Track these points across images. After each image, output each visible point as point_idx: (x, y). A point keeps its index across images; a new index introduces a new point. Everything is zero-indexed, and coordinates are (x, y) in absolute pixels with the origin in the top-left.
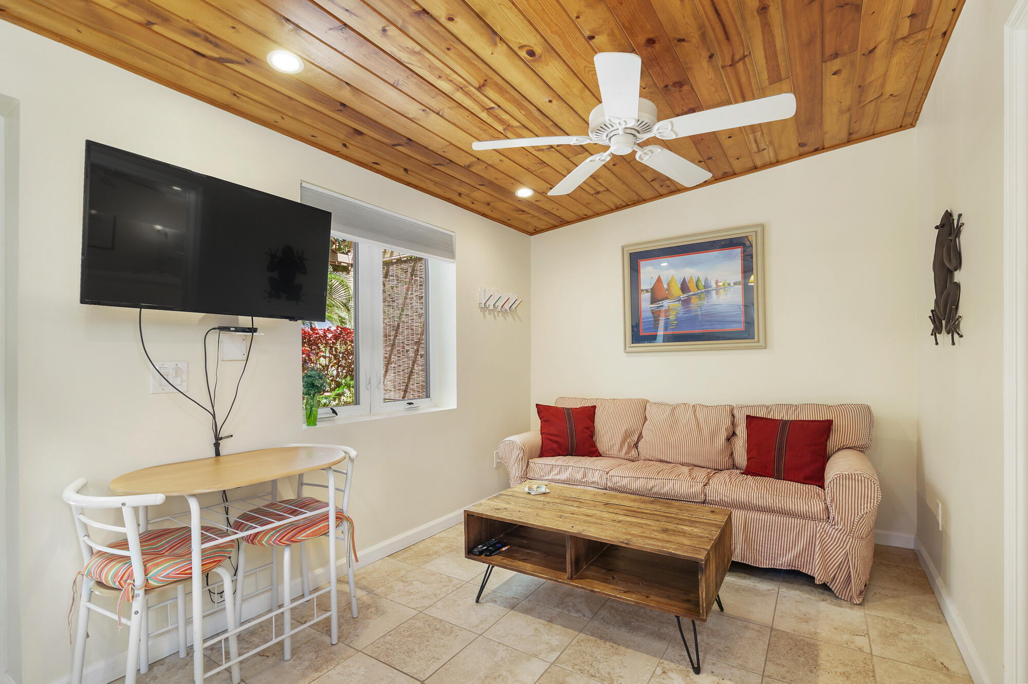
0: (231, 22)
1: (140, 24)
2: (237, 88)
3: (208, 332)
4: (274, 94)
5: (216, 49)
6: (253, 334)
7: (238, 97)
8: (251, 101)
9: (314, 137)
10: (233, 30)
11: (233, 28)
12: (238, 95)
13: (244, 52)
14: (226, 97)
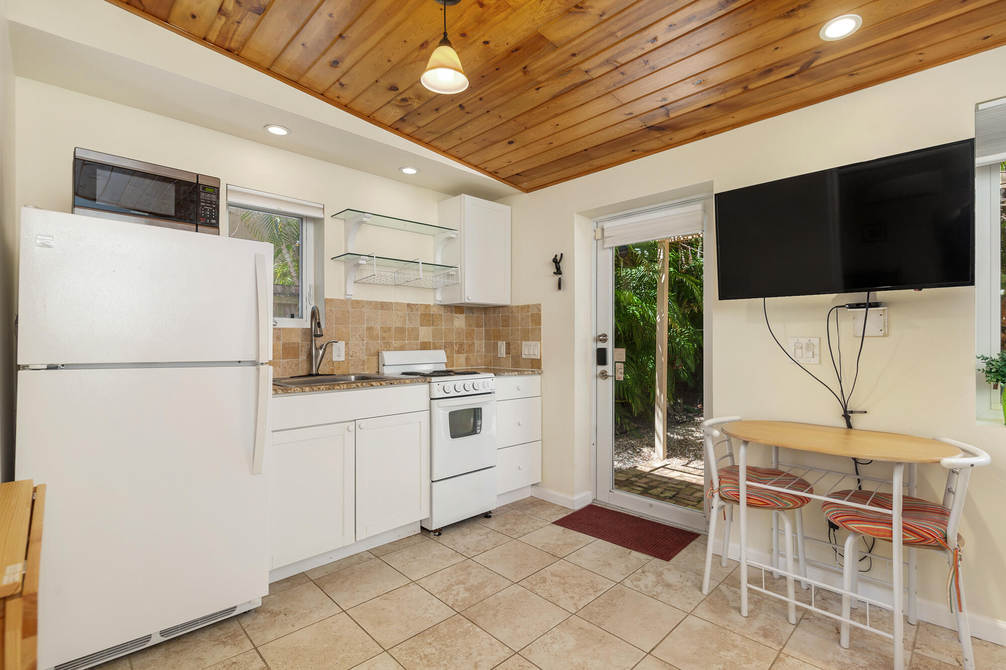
0: (772, 48)
1: (742, 93)
2: (847, 70)
3: (830, 312)
4: (876, 48)
5: (791, 66)
6: (867, 310)
7: (856, 74)
8: (872, 68)
9: (988, 37)
10: (778, 50)
11: (777, 48)
12: (854, 73)
13: (806, 51)
14: (849, 81)
